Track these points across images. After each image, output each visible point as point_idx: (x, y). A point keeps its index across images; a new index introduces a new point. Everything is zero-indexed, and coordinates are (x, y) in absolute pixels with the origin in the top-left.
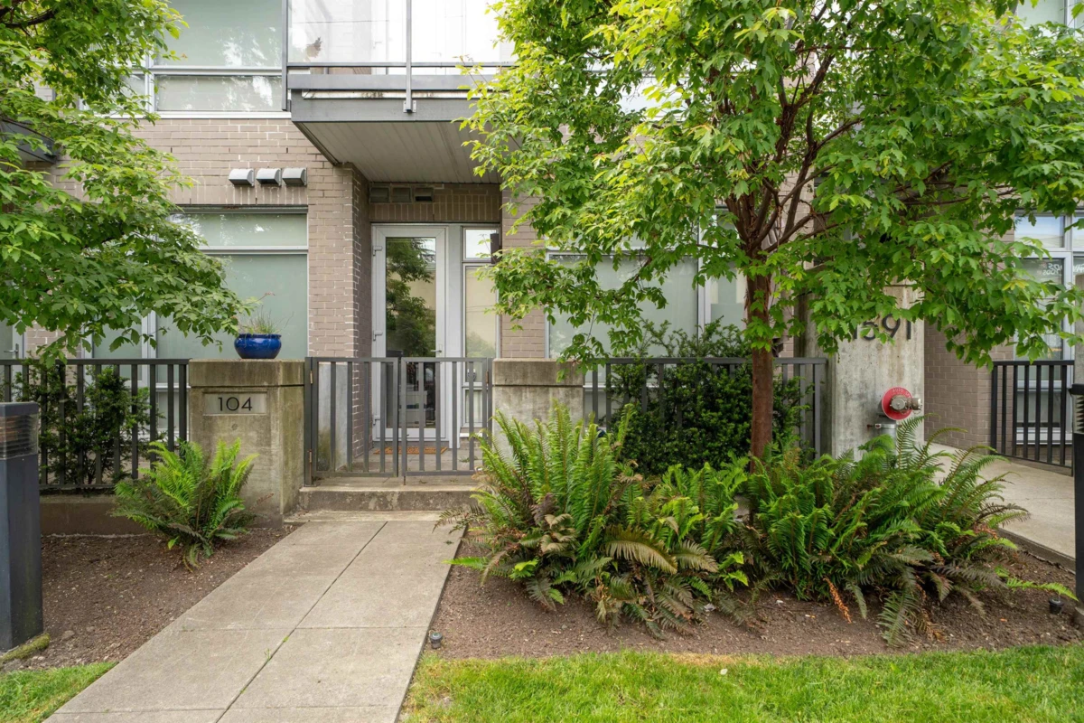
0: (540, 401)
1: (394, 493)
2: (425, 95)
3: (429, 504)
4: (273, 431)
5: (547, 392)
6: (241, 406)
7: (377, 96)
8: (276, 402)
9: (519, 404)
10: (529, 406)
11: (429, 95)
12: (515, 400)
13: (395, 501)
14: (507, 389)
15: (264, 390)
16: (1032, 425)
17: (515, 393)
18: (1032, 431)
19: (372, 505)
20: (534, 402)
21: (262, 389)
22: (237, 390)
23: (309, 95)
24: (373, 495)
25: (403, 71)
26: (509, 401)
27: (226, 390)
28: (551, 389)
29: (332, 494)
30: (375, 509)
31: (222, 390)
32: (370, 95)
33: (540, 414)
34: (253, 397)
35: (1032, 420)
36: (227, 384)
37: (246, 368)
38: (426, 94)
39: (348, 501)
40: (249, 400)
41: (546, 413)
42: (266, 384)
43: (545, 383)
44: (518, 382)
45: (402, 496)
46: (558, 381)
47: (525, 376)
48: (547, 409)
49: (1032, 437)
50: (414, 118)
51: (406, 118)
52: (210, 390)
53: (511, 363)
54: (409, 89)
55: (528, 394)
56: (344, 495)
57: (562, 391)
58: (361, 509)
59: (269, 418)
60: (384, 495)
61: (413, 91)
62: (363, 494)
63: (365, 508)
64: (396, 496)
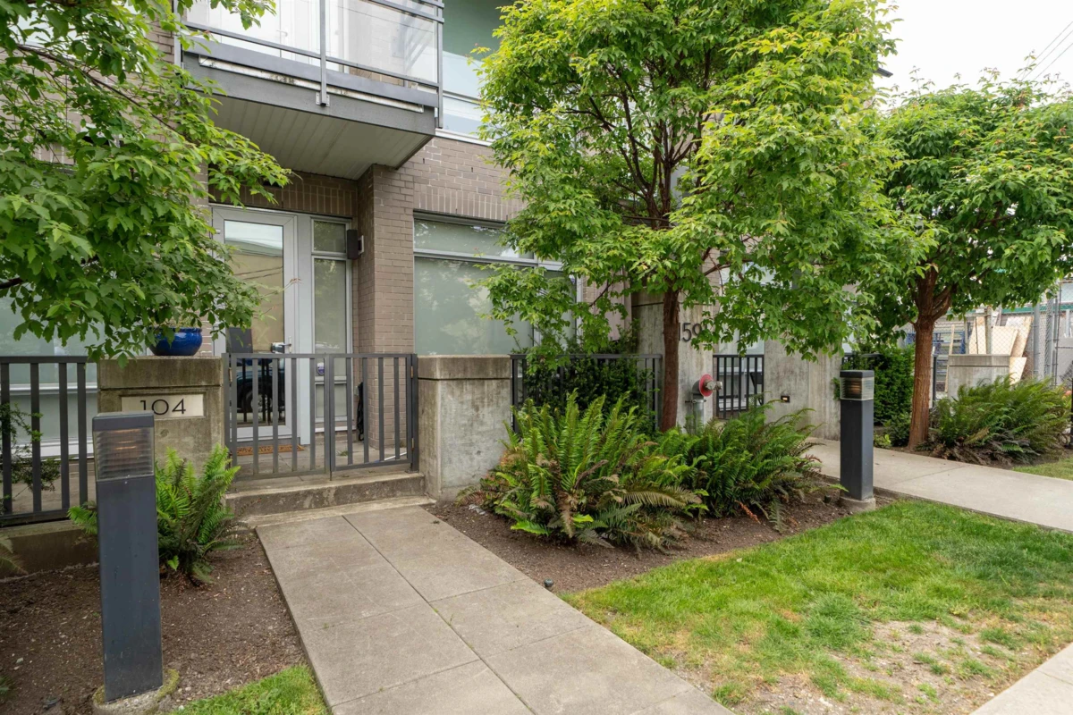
0: (478, 393)
1: (329, 489)
2: (339, 92)
3: (365, 495)
4: (214, 435)
5: (483, 385)
6: (171, 408)
7: (288, 81)
8: (217, 403)
9: (461, 396)
10: (469, 397)
11: (343, 92)
12: (457, 392)
13: (332, 496)
14: (451, 383)
15: (203, 390)
16: (728, 397)
17: (457, 385)
18: (729, 401)
19: (307, 504)
20: (473, 393)
21: (199, 390)
22: (166, 391)
23: (207, 63)
24: (309, 493)
25: (317, 63)
26: (452, 393)
27: (152, 392)
28: (486, 382)
29: (261, 497)
30: (310, 508)
31: (145, 391)
32: (280, 78)
33: (478, 403)
34: (185, 397)
35: (729, 393)
36: (153, 384)
37: (178, 365)
38: (342, 93)
39: (281, 502)
40: (182, 401)
41: (483, 402)
42: (204, 383)
43: (481, 376)
44: (460, 376)
45: (338, 491)
46: (491, 375)
47: (465, 370)
48: (483, 398)
49: (728, 405)
50: (327, 112)
51: (318, 110)
52: (130, 392)
53: (454, 359)
54: (325, 82)
55: (468, 386)
56: (276, 497)
57: (494, 383)
58: (295, 509)
59: (209, 421)
60: (320, 492)
61: (328, 85)
62: (297, 494)
63: (300, 508)
64: (333, 492)
